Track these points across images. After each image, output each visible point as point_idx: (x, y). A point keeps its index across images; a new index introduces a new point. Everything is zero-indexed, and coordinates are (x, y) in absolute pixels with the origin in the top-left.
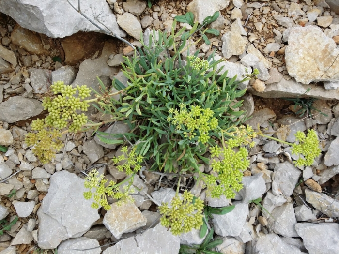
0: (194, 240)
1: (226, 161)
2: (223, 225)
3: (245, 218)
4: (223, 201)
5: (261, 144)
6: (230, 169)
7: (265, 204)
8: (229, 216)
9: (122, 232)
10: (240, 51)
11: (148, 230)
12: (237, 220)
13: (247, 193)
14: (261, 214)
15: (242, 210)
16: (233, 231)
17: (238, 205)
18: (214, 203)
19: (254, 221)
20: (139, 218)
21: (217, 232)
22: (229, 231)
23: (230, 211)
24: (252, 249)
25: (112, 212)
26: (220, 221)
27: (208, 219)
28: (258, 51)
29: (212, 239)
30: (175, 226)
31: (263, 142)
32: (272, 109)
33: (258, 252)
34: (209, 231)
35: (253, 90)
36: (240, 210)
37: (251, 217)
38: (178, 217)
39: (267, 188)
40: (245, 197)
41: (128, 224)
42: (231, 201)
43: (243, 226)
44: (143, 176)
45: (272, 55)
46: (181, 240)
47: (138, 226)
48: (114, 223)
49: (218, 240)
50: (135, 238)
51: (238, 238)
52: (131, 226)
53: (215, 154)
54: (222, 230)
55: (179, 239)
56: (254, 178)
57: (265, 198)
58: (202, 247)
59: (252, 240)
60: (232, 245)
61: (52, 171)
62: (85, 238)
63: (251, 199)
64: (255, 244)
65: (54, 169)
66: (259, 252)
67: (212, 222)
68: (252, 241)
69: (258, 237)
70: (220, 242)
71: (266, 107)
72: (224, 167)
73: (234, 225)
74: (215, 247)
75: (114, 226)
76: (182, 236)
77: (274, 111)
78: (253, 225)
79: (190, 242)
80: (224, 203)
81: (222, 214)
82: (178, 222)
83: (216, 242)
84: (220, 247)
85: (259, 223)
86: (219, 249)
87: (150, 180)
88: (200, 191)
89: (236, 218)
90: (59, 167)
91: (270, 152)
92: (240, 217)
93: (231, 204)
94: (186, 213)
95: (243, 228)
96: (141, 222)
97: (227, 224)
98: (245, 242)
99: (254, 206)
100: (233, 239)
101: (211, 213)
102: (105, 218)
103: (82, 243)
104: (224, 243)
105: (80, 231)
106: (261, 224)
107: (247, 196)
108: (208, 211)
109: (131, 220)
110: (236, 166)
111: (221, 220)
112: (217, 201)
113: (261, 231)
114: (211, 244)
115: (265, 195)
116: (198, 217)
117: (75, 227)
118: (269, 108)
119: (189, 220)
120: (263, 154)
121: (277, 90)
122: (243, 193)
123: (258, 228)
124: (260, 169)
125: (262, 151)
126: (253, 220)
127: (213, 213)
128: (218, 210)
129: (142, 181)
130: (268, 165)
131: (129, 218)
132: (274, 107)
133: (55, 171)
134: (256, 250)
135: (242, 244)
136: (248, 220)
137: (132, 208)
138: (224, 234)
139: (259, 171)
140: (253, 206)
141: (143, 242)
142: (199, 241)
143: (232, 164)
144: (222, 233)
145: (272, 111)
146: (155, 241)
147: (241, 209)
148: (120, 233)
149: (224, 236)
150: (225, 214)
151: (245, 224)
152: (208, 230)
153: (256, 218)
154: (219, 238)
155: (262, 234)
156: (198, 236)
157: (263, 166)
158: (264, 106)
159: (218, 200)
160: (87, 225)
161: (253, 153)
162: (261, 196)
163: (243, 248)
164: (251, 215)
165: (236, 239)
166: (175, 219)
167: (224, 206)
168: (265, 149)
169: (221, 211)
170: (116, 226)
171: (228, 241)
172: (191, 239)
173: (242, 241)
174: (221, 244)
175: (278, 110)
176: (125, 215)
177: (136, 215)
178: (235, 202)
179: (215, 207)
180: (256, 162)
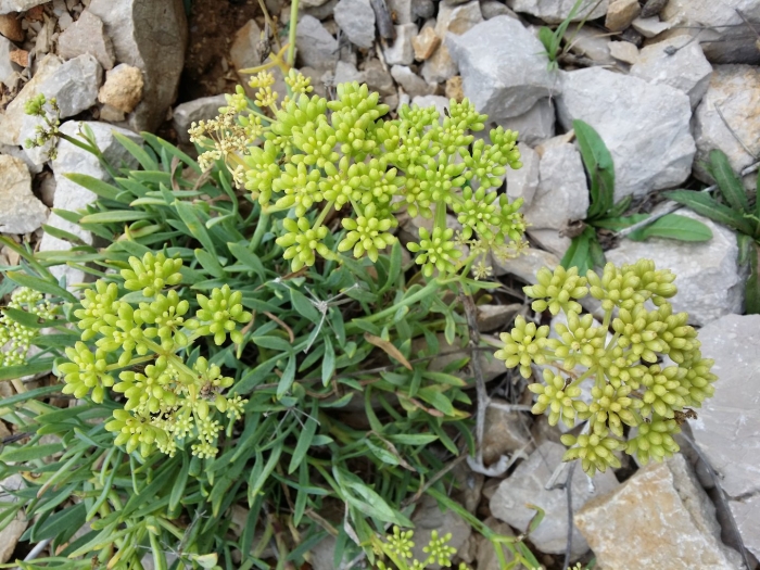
0: (722, 264)
1: (340, 192)
2: (652, 155)
3: (618, 76)
4: (561, 168)
5: (353, 58)
6: (373, 172)
7: (560, 12)
8: (615, 136)
9: (716, 550)
10: (15, 170)
11: (702, 445)
12: (627, 106)
13: (521, 83)
14: (597, 25)
15: (585, 91)
16: (669, 116)
17: (573, 111)
18: (572, 197)
19: (624, 43)
20: (655, 487)
21: (682, 174)
22: (672, 132)
23: (597, 137)
24: (733, 39)
26: (637, 169)
27: (637, 216)
28: (9, 107)
29: (711, 193)
30: (671, 399)
31: (344, 49)
32: (232, 34)
33: (739, 13)
34: (681, 206)
35: (143, 107)
36: (588, 101)
37: (612, 58)
38: (626, 390)
39: (501, 13)
40: (538, 90)
41: (683, 530)
42: (560, 137)
43: (649, 80)
44: (503, 465)
45: (24, 58)
46: (726, 311)
47: (688, 486)
49: (711, 171)
50: (738, 499)
51: (696, 96)
52: (693, 519)
53: (313, 244)
54: (672, 158)
55: (723, 319)
56: (466, 63)
57: (537, 14)
58: (746, 228)
59: (696, 42)
60: (725, 115)
63: (544, 66)
64: (712, 30)
66: (741, 8)
67: (648, 197)
68: (701, 43)
69: (682, 23)
70: (719, 162)
71: (228, 55)
72: (366, 199)
73: (646, 115)
74: (739, 179)
76: (711, 306)
77: (238, 27)
78: (640, 46)
79: (733, 278)
80: (567, 163)
81: (611, 166)
82: (651, 388)
83: (722, 176)
84: (740, 159)
85: (631, 27)
86: (747, 160)
87: (514, 436)
88: (535, 253)
89: (620, 110)
91: (373, 21)
92: (614, 97)
93: (570, 134)
94: (601, 352)
95: (654, 81)
96: (670, 480)
97: (649, 142)
98: (706, 68)
99: (571, 52)
100: (701, 113)
101: (611, 206)
104: (722, 146)
106: (634, 18)
107: (534, 80)
108: (605, 217)
109: (668, 519)
110: (357, 144)
111: (635, 165)
112: (563, 189)
113: (659, 13)
114: (732, 192)
115: (527, 18)
116: (614, 294)
118: (230, 45)
119: (635, 338)
120: (385, 46)
121: (131, 22)
122: (525, 97)
123: (651, 27)
124: (436, 46)
125: (374, 48)
126: (624, 49)
127: (611, 197)
128: (598, 179)
129: (519, 468)
130: (420, 22)
132: (225, 29)
134: (733, 22)
135: (718, 79)
136: (625, 65)
137: (619, 514)
138: (685, 147)
139: (443, 52)
140: (572, 57)
141: (750, 468)
142: (724, 244)
143: (352, 162)
144: (684, 158)
145: (239, 33)
146: (743, 419)
147: (586, 96)
148: (723, 562)
149: (692, 149)
150: (608, 154)
151: (639, 76)
152: (679, 213)
153: (613, 38)
154: (702, 166)
155: (669, 12)
156: (703, 250)
157: (425, 39)
158: (224, 62)
159: (559, 183)
161: (383, 79)
162: (533, 30)
163: (732, 73)
164: (605, 57)
165: (700, 102)
166: (638, 404)
167: (579, 162)
168: (365, 38)
169: (600, 170)
171: (712, 131)
172: (718, 274)
173: (705, 78)
174: (726, 157)
175: (235, 14)
176: (651, 543)
177: (645, 498)
178: (566, 122)
179: (586, 192)
180: (417, 65)
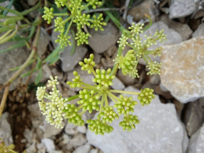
20: (202, 43)
25: (173, 83)
48: (192, 86)
61: (83, 140)
62: (193, 137)
65: (81, 136)
75: (197, 87)
90: (82, 129)
102: (178, 98)
103: (201, 145)
105: (180, 141)
117: (171, 145)
131: (195, 59)
133: (85, 135)
137: (180, 50)
160: (175, 127)
170: (198, 85)
176: (188, 65)
177: (195, 47)
